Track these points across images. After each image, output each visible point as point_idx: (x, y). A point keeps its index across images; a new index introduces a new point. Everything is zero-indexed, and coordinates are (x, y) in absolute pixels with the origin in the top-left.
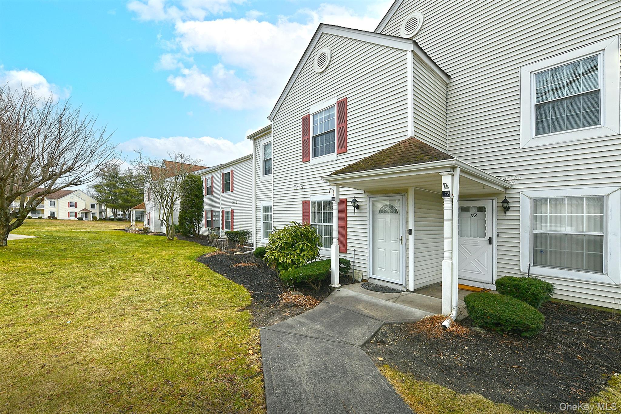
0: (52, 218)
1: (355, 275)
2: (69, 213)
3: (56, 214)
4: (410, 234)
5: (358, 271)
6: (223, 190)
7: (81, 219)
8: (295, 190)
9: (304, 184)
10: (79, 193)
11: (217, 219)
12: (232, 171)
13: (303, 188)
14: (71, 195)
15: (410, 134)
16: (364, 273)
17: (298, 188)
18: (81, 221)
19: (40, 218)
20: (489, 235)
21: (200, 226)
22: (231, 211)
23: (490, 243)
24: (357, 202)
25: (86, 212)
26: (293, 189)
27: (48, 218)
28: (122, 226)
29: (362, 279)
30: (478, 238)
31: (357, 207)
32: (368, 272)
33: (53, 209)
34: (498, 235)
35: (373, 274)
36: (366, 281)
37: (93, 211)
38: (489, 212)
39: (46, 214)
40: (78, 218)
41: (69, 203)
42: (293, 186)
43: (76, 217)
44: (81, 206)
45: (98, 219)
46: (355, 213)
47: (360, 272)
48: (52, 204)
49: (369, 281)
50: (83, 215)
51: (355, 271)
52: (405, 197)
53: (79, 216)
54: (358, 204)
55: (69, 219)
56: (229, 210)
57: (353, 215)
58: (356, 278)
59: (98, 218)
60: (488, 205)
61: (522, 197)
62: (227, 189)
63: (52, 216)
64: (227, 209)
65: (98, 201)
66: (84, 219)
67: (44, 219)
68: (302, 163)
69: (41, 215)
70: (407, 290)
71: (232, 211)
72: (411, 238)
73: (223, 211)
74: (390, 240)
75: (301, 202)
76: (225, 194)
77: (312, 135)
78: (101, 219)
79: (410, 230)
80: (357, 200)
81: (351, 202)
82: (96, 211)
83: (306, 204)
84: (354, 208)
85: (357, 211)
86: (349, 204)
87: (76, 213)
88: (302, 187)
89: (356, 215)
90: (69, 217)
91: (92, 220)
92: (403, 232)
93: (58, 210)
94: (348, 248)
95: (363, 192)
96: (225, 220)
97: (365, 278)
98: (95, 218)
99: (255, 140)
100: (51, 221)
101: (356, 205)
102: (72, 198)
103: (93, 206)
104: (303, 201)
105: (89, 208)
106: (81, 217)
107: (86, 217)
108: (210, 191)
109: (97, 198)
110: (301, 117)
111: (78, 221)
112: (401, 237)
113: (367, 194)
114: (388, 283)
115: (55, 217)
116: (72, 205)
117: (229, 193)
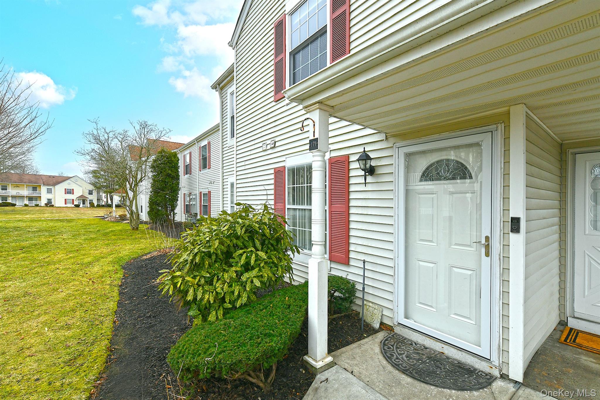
0: (49, 206)
1: (365, 311)
2: (66, 200)
3: (53, 201)
4: (515, 230)
5: (371, 304)
6: (200, 168)
7: (77, 206)
8: (264, 151)
9: (277, 139)
10: (76, 180)
11: (194, 203)
12: (209, 143)
13: (275, 147)
14: (68, 181)
16: (385, 310)
17: (269, 147)
18: (77, 208)
19: (37, 205)
21: (175, 211)
22: (207, 192)
24: (371, 159)
25: (83, 199)
26: (261, 149)
27: (45, 206)
28: (101, 212)
29: (382, 324)
31: (371, 171)
32: (395, 309)
33: (50, 196)
35: (407, 317)
36: (390, 329)
37: (90, 197)
39: (43, 202)
40: (74, 205)
41: (65, 189)
42: (260, 145)
43: (73, 204)
44: (78, 192)
45: (95, 206)
46: (365, 183)
47: (376, 307)
48: (49, 191)
49: (398, 330)
50: (80, 202)
51: (365, 302)
52: (499, 135)
53: (76, 203)
54: (373, 163)
55: (66, 206)
56: (206, 191)
57: (362, 188)
58: (368, 320)
59: (96, 204)
62: (205, 167)
63: (49, 204)
64: (204, 190)
65: (95, 186)
66: (81, 206)
67: (41, 206)
68: (274, 104)
69: (38, 202)
70: (504, 377)
71: (210, 192)
72: (518, 241)
73: (201, 193)
74: (450, 244)
75: (272, 171)
76: (202, 172)
77: (288, 50)
78: (99, 206)
79: (515, 221)
80: (372, 155)
81: (358, 160)
82: (94, 197)
83: (279, 173)
84: (363, 173)
85: (369, 179)
86: (353, 166)
87: (73, 200)
88: (273, 146)
89: (369, 188)
90: (66, 204)
91: (89, 207)
92: (491, 226)
93: (55, 197)
94: (352, 255)
95: (382, 136)
96: (202, 204)
97: (386, 321)
98: (92, 205)
99: (222, 89)
100: (48, 208)
101: (368, 166)
102: (69, 184)
103: (91, 193)
104: (275, 169)
105: (87, 195)
106: (77, 204)
107: (84, 203)
108: (188, 170)
109: (94, 184)
110: (273, 25)
111: (74, 208)
112: (487, 238)
113: (392, 140)
115: (52, 204)
116: (69, 192)
117: (207, 171)
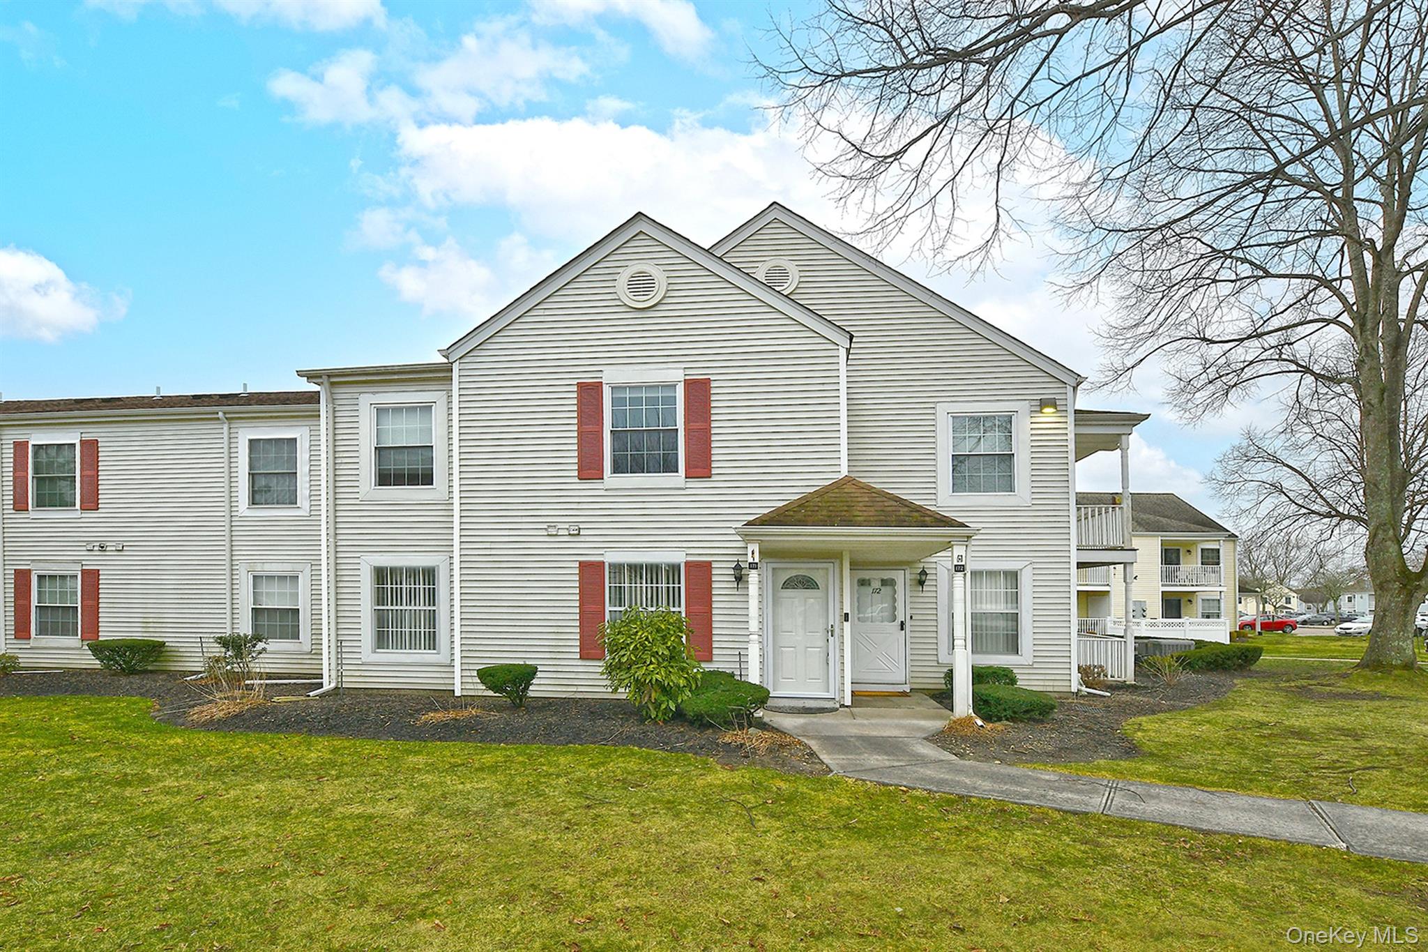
4: (847, 620)
6: (21, 503)
8: (548, 535)
9: (582, 526)
12: (91, 444)
13: (579, 534)
15: (844, 471)
17: (563, 532)
20: (900, 618)
22: (76, 573)
23: (902, 629)
26: (544, 532)
30: (886, 623)
31: (739, 578)
34: (911, 617)
38: (900, 587)
42: (545, 526)
49: (769, 703)
52: (837, 565)
56: (63, 569)
57: (728, 591)
60: (899, 576)
61: (939, 567)
62: (50, 502)
64: (51, 566)
68: (577, 480)
70: (842, 706)
72: (847, 625)
73: (22, 573)
74: (806, 633)
75: (576, 565)
76: (35, 515)
77: (608, 426)
79: (847, 615)
81: (733, 569)
83: (590, 569)
86: (716, 572)
88: (575, 532)
89: (736, 592)
92: (834, 619)
94: (716, 652)
96: (36, 604)
101: (740, 574)
104: (580, 563)
110: (575, 382)
112: (832, 625)
114: (806, 701)
117: (71, 514)
